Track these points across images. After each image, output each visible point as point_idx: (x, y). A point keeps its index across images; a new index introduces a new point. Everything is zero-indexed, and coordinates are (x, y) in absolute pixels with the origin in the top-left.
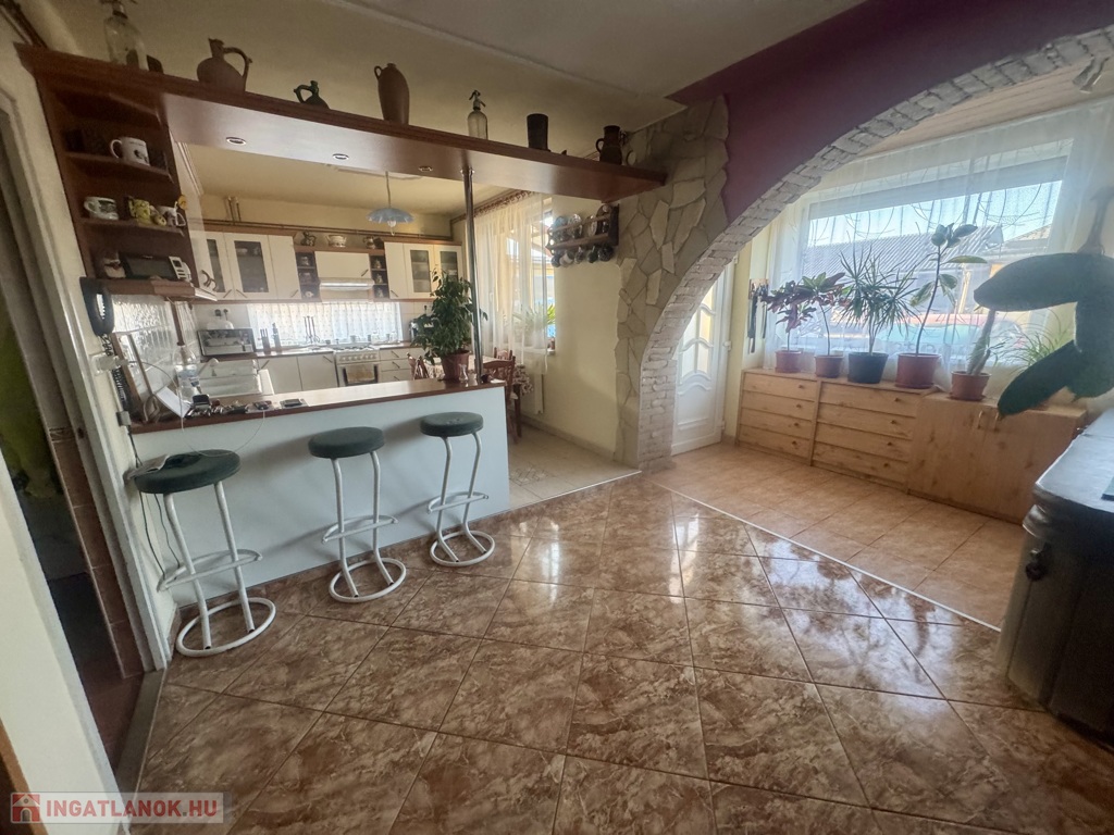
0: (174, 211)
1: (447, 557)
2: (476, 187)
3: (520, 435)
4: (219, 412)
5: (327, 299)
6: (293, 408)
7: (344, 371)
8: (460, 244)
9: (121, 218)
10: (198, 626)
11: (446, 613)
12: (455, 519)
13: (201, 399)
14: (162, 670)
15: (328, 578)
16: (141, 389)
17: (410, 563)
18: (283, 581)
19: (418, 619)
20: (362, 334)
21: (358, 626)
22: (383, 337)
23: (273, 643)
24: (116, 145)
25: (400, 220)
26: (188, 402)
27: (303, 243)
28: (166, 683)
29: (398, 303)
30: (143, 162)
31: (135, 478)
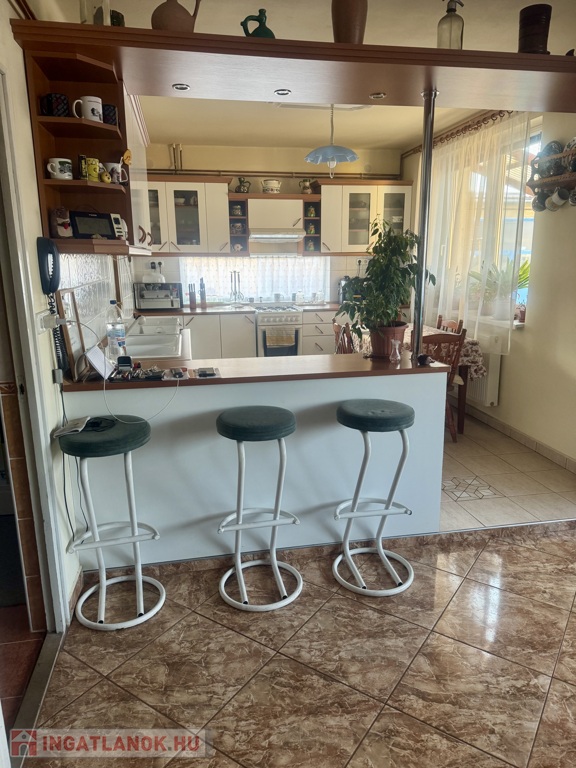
0: (118, 167)
1: (352, 578)
2: (439, 112)
3: (461, 429)
4: (138, 376)
5: (255, 252)
6: (206, 378)
7: (264, 333)
8: (410, 183)
9: (75, 177)
10: (96, 594)
11: (343, 654)
12: (367, 531)
13: (124, 361)
14: (61, 633)
15: (220, 572)
16: (75, 347)
17: (309, 575)
18: (176, 564)
19: (310, 650)
20: (286, 292)
21: (243, 640)
22: (309, 296)
23: (159, 635)
24: (78, 104)
25: (342, 159)
26: (113, 362)
27: (238, 190)
28: (62, 650)
29: (329, 258)
30: (97, 119)
31: (60, 438)
